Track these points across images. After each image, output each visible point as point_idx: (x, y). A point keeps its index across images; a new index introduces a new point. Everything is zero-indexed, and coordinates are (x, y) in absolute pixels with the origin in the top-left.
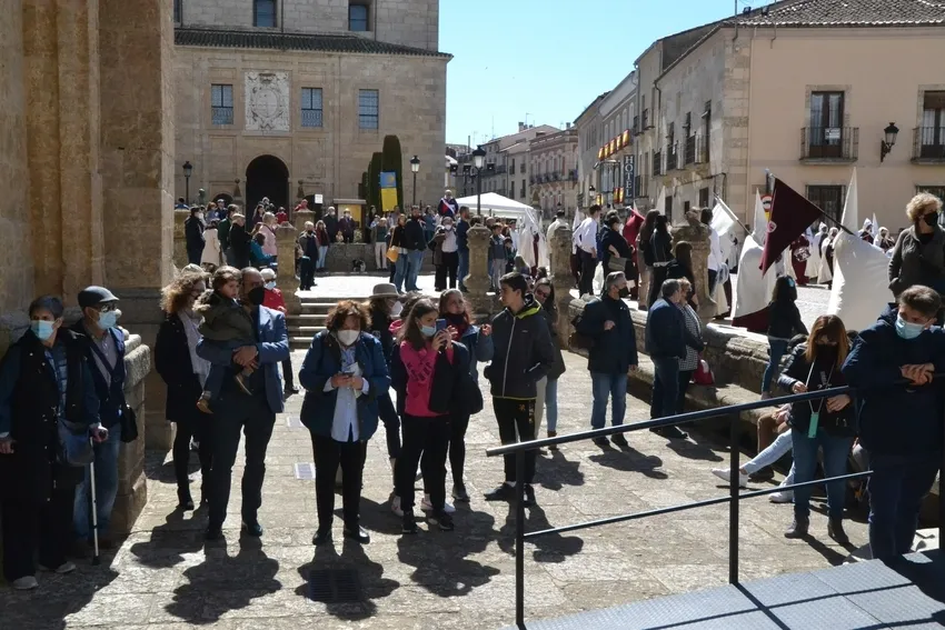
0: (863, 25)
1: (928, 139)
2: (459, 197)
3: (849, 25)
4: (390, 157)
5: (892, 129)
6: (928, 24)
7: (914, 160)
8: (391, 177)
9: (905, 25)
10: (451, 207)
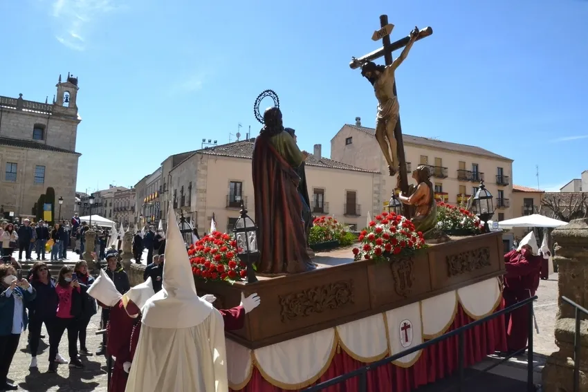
2: (80, 216)
4: (49, 197)
8: (49, 206)
10: (77, 221)
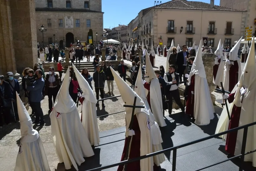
0: (177, 9)
1: (188, 30)
3: (174, 8)
4: (90, 33)
5: (182, 28)
6: (187, 9)
7: (186, 33)
8: (91, 37)
9: (184, 9)
